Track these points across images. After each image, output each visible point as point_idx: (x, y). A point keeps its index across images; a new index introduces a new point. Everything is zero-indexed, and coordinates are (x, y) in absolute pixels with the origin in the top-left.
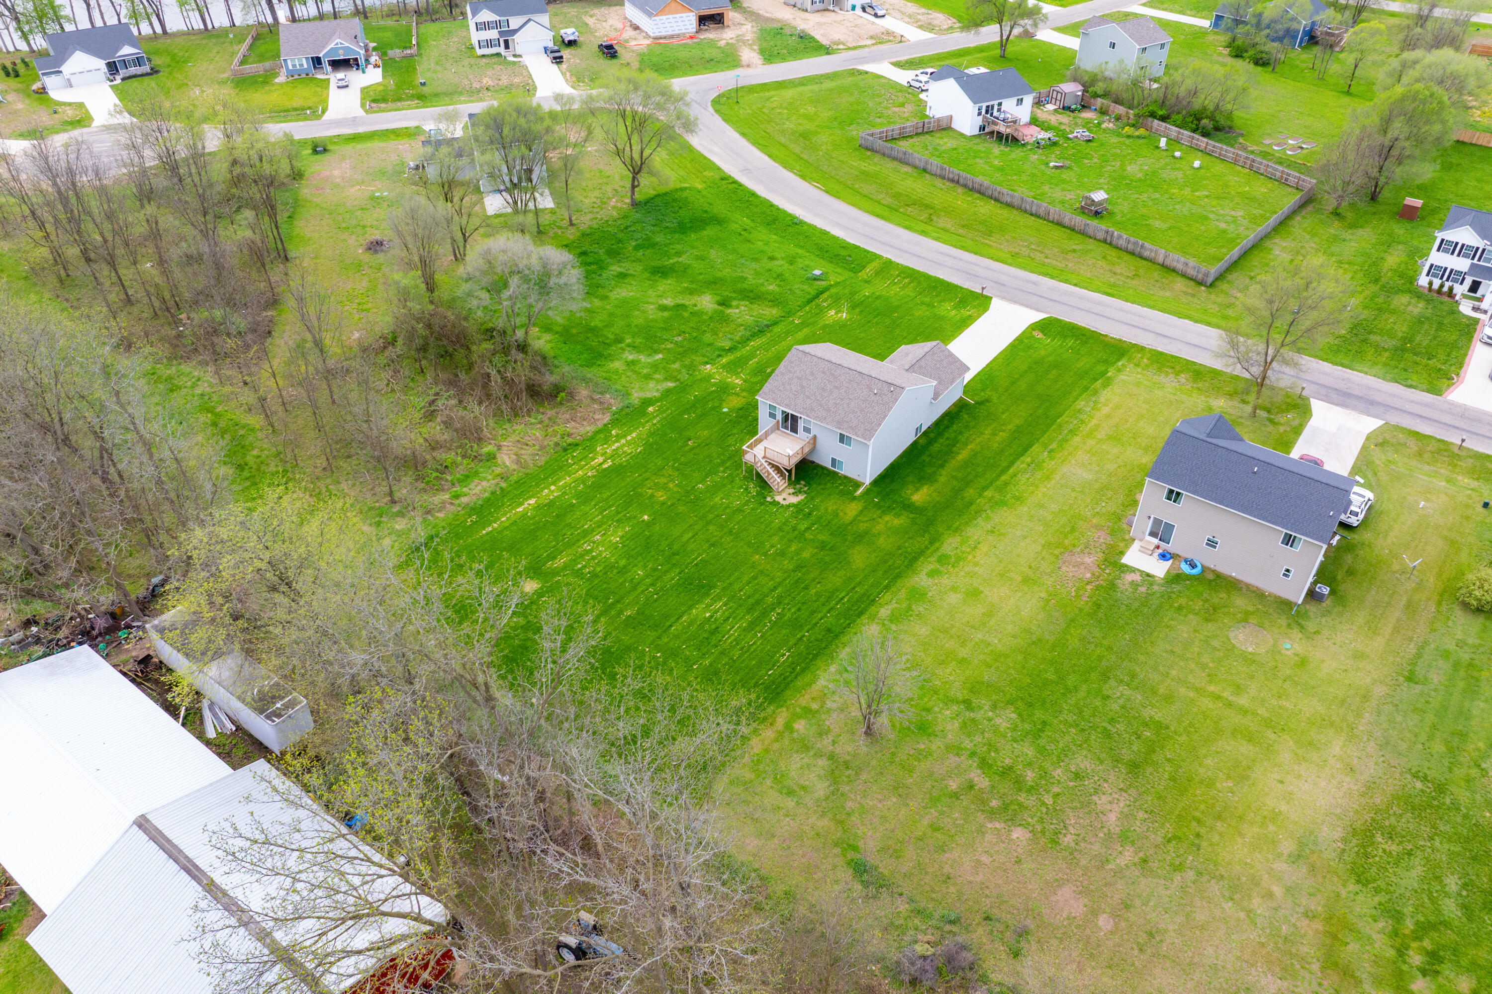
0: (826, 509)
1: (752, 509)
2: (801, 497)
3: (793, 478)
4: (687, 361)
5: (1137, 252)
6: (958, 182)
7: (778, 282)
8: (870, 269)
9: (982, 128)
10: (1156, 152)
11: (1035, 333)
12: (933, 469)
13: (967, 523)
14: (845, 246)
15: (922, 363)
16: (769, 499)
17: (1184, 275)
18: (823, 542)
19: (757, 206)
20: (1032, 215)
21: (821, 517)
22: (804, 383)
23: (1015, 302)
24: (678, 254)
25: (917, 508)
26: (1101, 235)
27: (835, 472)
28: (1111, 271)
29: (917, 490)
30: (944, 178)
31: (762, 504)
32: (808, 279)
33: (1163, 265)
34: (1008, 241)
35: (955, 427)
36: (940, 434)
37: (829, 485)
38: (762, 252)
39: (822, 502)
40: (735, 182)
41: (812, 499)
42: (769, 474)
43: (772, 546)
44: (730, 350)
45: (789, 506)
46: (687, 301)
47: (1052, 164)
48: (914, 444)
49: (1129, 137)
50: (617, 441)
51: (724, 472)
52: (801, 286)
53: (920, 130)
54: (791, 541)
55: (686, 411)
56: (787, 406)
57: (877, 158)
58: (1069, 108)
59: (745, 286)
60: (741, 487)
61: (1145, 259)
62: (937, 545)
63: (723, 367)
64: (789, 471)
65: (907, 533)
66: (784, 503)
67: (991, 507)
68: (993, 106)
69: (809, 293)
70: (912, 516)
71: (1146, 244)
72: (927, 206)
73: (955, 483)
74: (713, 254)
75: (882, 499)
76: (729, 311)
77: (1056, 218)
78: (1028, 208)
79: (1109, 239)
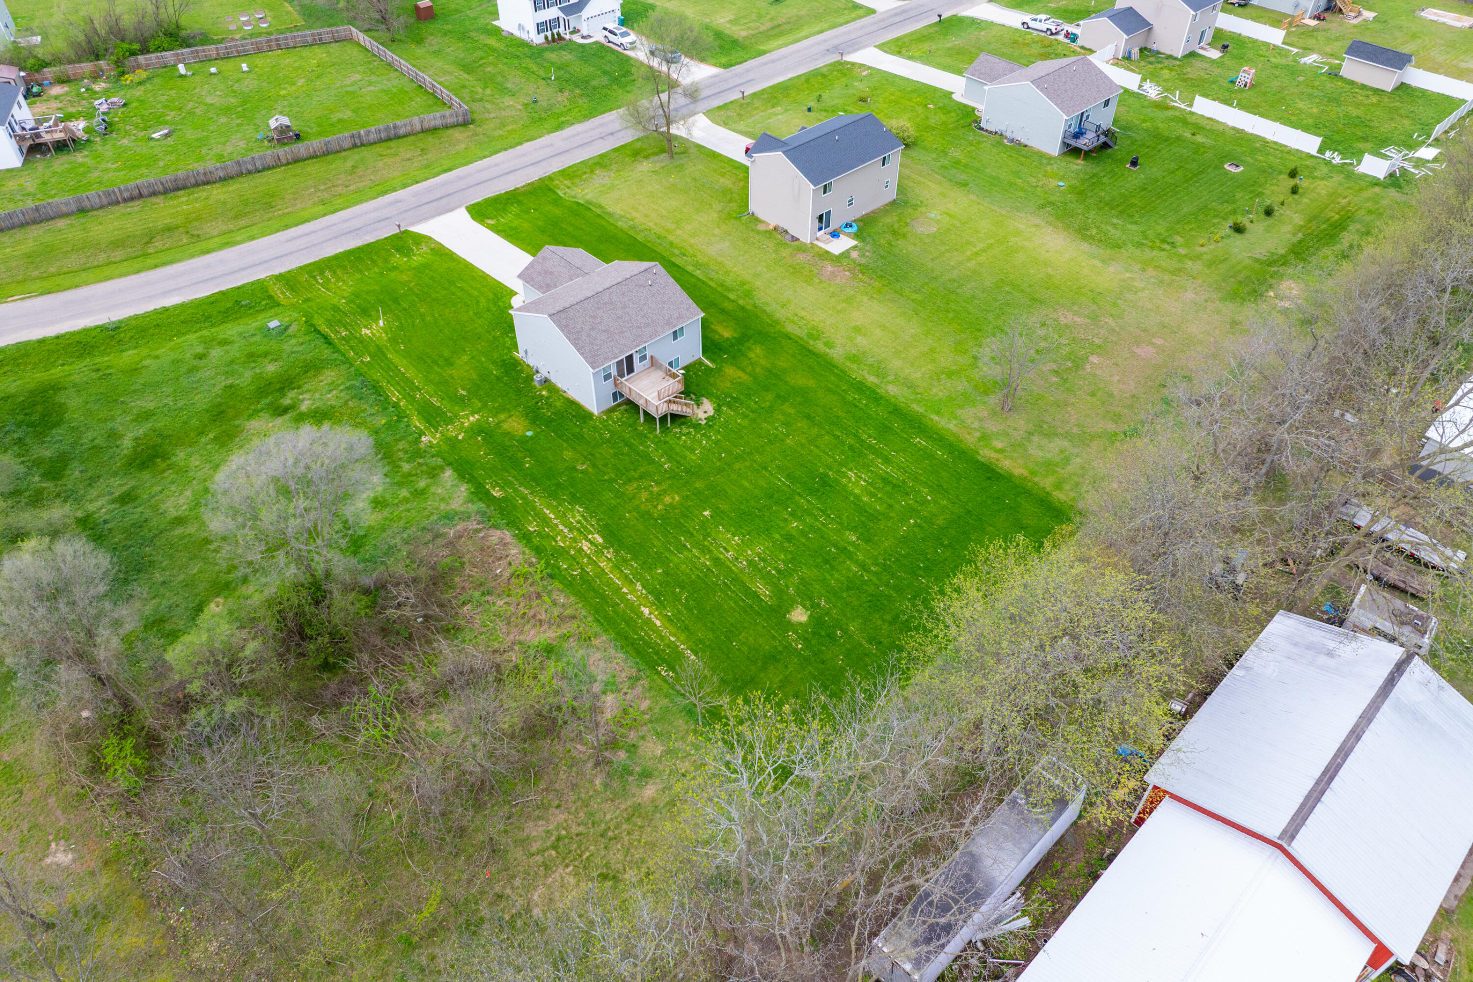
5: (392, 136)
17: (447, 127)
26: (347, 144)
33: (423, 131)
47: (156, 136)
52: (293, 342)
55: (517, 464)
56: (621, 353)
59: (250, 388)
61: (404, 136)
63: (434, 426)
69: (311, 340)
71: (398, 123)
72: (167, 230)
77: (289, 157)
78: (250, 167)
79: (358, 141)
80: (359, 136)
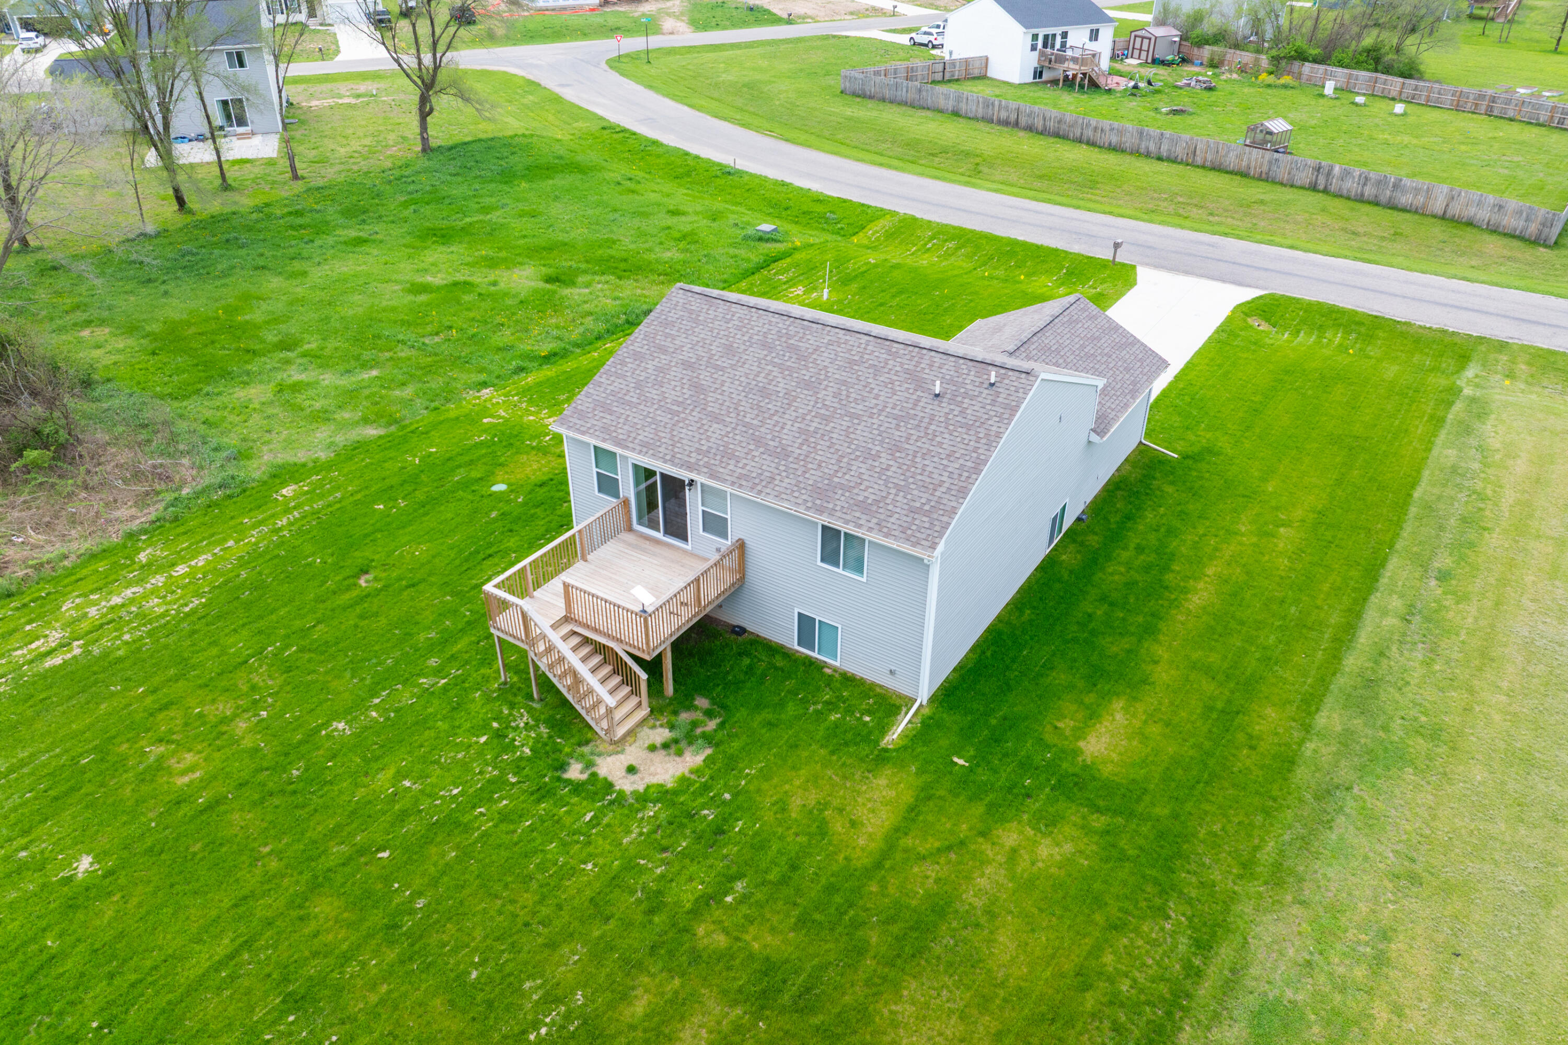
0: (782, 807)
1: (505, 817)
2: (693, 759)
3: (669, 688)
4: (436, 383)
5: (1383, 199)
6: (1016, 124)
7: (682, 245)
8: (875, 229)
9: (1038, 74)
10: (1321, 101)
11: (1253, 322)
12: (1126, 643)
13: (1305, 842)
14: (820, 200)
15: (1049, 338)
16: (575, 772)
17: (1494, 230)
18: (769, 967)
19: (659, 156)
20: (1160, 159)
21: (760, 845)
22: (705, 377)
23: (1187, 273)
24: (485, 210)
25: (1109, 788)
26: (1303, 177)
27: (811, 664)
28: (1344, 230)
29: (1093, 715)
30: (991, 121)
31: (542, 793)
32: (747, 238)
34: (1130, 194)
35: (1149, 517)
36: (1115, 537)
37: (791, 709)
38: (659, 205)
39: (765, 775)
40: (624, 131)
41: (731, 764)
42: (578, 680)
43: (551, 999)
44: (550, 358)
45: (643, 798)
46: (480, 278)
47: (1164, 110)
48: (1048, 566)
49: (1269, 86)
50: (141, 581)
51: (438, 672)
52: (732, 251)
53: (939, 77)
54: (632, 966)
55: (388, 493)
56: (645, 447)
57: (870, 104)
58: (1163, 63)
59: (612, 252)
60: (484, 727)
61: (1404, 210)
62: (1225, 952)
63: (525, 392)
64: (653, 667)
65: (1098, 902)
66: (626, 785)
67: (1361, 770)
68: (1054, 36)
69: (748, 260)
70: (1099, 822)
71: (1406, 180)
72: (967, 154)
73: (1209, 687)
74: (556, 209)
75: (980, 759)
76: (567, 291)
77: (1209, 157)
78: (1152, 147)
79: (1322, 182)
80: (1329, 174)
